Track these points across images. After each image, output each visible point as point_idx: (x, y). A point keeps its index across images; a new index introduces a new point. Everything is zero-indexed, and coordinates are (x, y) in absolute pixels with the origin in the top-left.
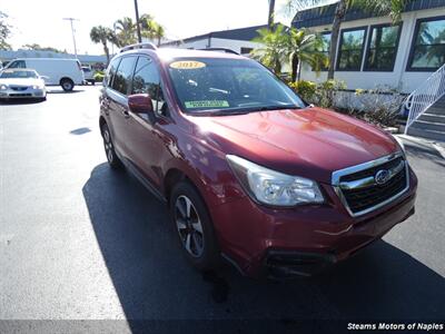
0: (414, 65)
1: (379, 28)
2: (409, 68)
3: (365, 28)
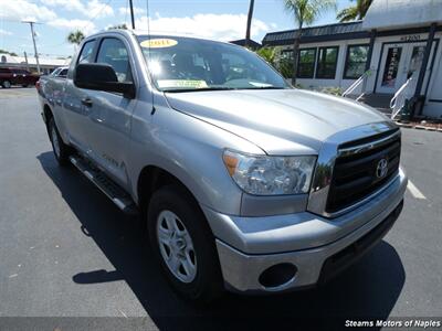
0: (348, 75)
1: (325, 49)
2: (345, 77)
3: (315, 49)
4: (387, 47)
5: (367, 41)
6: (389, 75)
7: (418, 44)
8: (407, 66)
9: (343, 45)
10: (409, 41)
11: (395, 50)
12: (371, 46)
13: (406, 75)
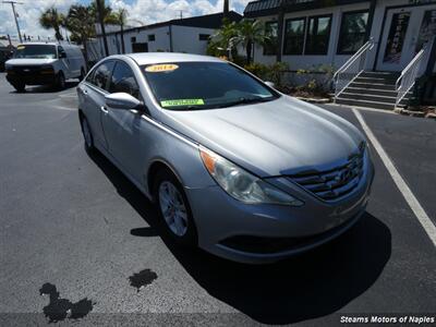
1: (316, 18)
2: (339, 52)
3: (304, 18)
4: (391, 13)
5: (367, 6)
6: (393, 48)
7: (429, 7)
8: (416, 38)
9: (337, 12)
10: (420, 4)
11: (401, 16)
12: (371, 12)
13: (414, 48)
